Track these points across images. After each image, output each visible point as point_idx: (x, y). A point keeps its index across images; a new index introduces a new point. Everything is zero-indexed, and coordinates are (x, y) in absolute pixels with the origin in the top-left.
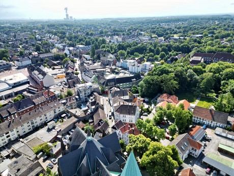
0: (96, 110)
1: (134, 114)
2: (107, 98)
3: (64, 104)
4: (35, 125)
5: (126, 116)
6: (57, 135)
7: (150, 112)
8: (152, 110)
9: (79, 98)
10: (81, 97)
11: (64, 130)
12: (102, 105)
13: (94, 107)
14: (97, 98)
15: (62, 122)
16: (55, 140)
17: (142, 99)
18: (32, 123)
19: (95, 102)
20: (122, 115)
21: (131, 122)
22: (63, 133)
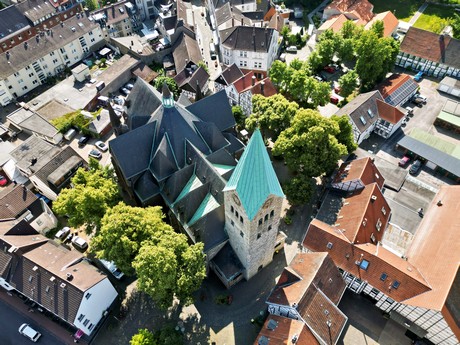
0: (178, 40)
1: (266, 48)
2: (202, 9)
3: (102, 23)
4: (45, 72)
5: (248, 53)
6: (98, 95)
7: (304, 44)
8: (308, 38)
9: (135, 7)
10: (139, 5)
11: (111, 85)
12: (192, 28)
13: (171, 32)
14: (179, 9)
15: (105, 66)
16: (95, 105)
17: (288, 11)
18: (38, 69)
19: (174, 18)
20: (237, 53)
21: (258, 69)
22: (111, 90)
